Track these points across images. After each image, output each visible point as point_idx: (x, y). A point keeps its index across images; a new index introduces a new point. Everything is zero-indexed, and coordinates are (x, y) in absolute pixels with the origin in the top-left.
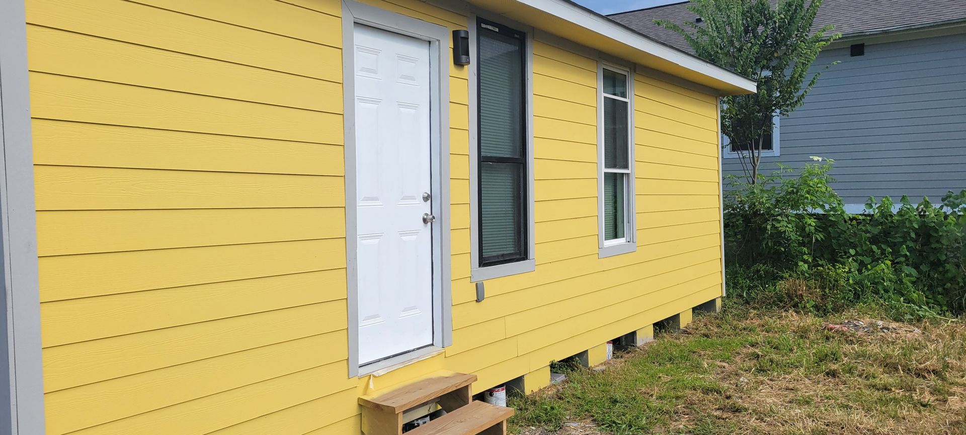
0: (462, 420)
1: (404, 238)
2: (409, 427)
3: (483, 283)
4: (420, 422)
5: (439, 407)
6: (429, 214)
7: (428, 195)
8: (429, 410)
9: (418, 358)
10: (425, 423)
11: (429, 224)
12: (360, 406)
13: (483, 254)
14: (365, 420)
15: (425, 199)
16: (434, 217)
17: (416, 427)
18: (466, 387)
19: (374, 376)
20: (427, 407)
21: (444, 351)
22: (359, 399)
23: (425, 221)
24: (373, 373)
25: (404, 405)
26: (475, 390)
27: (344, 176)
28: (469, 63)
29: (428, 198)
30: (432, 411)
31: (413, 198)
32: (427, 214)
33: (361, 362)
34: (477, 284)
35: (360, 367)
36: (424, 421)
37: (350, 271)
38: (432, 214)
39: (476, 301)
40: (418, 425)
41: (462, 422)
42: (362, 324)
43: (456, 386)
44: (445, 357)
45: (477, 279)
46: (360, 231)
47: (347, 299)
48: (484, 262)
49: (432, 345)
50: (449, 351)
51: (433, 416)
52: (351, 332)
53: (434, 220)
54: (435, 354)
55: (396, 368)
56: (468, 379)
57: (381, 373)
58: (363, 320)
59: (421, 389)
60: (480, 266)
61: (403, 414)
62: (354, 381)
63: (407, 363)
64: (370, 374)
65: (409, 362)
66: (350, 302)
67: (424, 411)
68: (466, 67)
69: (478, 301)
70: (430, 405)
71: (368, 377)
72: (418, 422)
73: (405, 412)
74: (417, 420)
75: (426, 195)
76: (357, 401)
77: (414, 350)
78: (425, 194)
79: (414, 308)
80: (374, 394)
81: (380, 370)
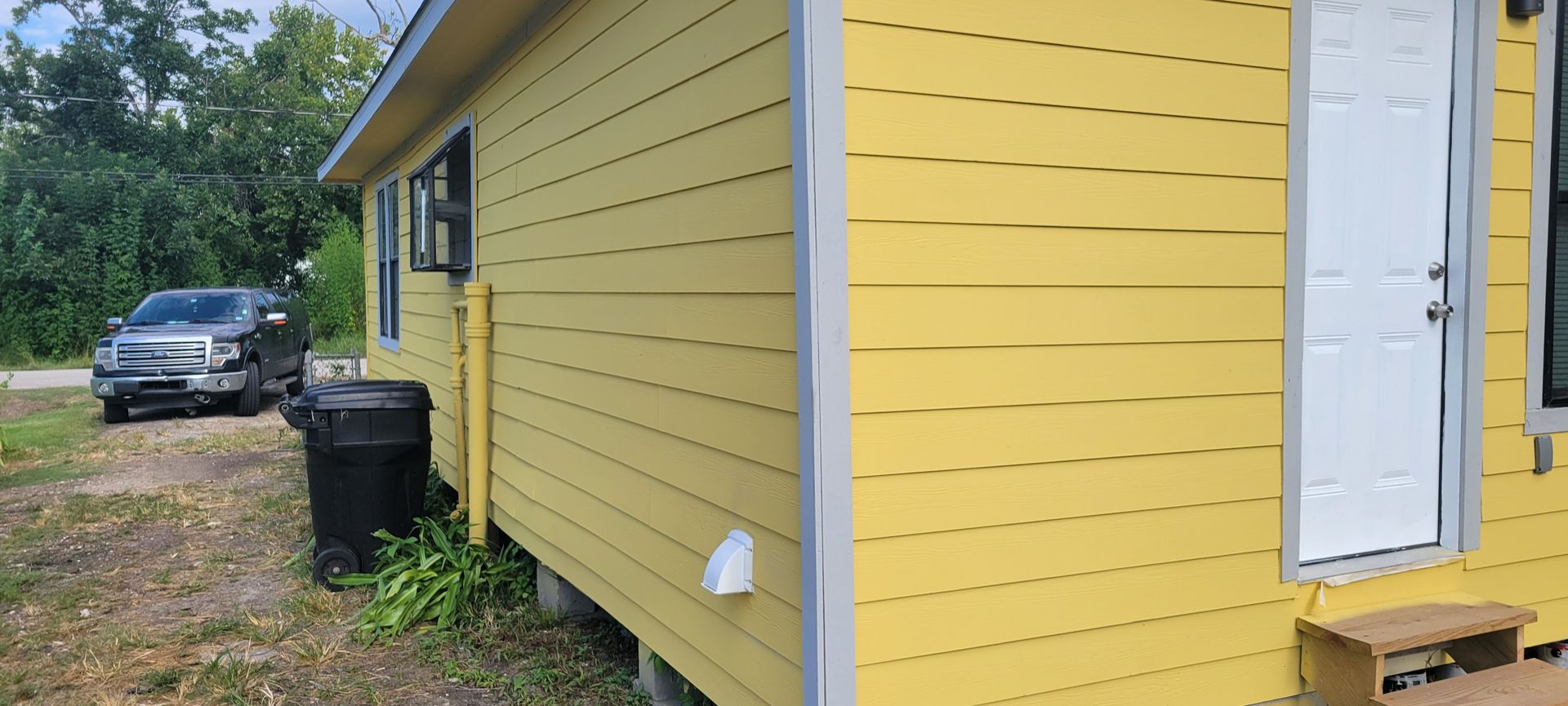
0: (1506, 690)
1: (1389, 346)
2: (1390, 685)
3: (1550, 438)
4: (1409, 680)
5: (1449, 660)
6: (1441, 301)
7: (1441, 267)
8: (1428, 662)
9: (1410, 564)
10: (1418, 683)
11: (1440, 321)
12: (1300, 632)
13: (1554, 382)
14: (1308, 658)
15: (1434, 275)
16: (1451, 309)
17: (1399, 688)
18: (1513, 631)
19: (1327, 586)
20: (1425, 656)
21: (1463, 557)
22: (1298, 620)
23: (1431, 315)
24: (1325, 580)
25: (1389, 643)
26: (1530, 637)
27: (1285, 233)
28: (1541, 10)
29: (1441, 272)
30: (1434, 663)
31: (1410, 272)
32: (1435, 304)
33: (1303, 558)
34: (1536, 441)
35: (1301, 566)
36: (1415, 679)
37: (1289, 397)
38: (1445, 302)
39: (1535, 471)
40: (1404, 686)
41: (1506, 693)
42: (1306, 492)
43: (1493, 626)
44: (1465, 570)
45: (1539, 429)
46: (1309, 329)
47: (1281, 446)
48: (1553, 398)
49: (1438, 544)
50: (1473, 559)
51: (1435, 674)
52: (1287, 502)
53: (1451, 314)
54: (1445, 560)
55: (1366, 577)
56: (1519, 616)
57: (1340, 581)
58: (1307, 486)
59: (1418, 621)
60: (1545, 405)
61: (1385, 658)
62: (1290, 589)
63: (1389, 571)
64: (1319, 580)
65: (1393, 569)
66: (1287, 451)
67: (1419, 662)
68: (1532, 19)
69: (1538, 471)
70: (1431, 653)
71: (1314, 586)
72: (1403, 680)
73: (1388, 656)
74: (1402, 675)
75: (1437, 267)
76: (1294, 622)
77: (1400, 549)
78: (1433, 266)
79: (1405, 473)
80: (1328, 614)
81: (1338, 576)
